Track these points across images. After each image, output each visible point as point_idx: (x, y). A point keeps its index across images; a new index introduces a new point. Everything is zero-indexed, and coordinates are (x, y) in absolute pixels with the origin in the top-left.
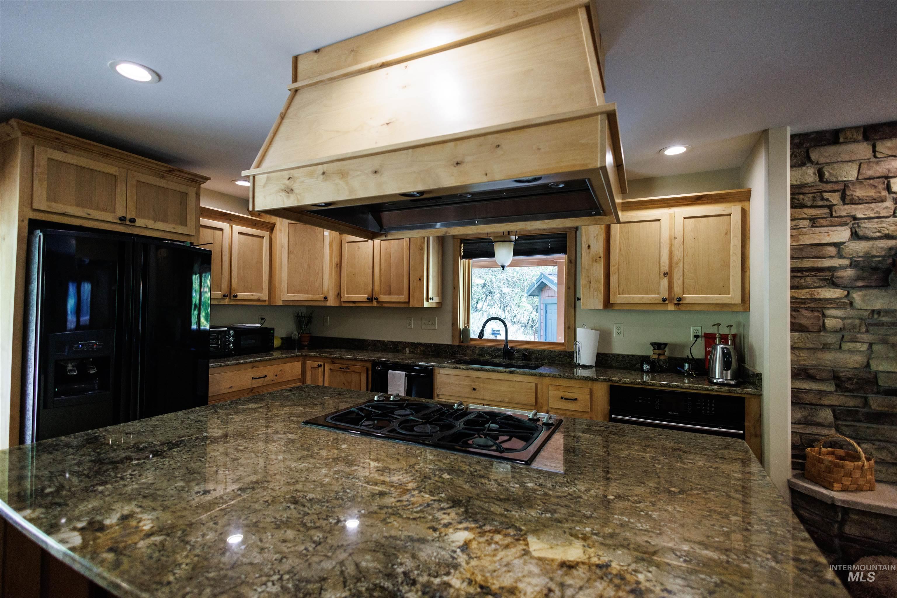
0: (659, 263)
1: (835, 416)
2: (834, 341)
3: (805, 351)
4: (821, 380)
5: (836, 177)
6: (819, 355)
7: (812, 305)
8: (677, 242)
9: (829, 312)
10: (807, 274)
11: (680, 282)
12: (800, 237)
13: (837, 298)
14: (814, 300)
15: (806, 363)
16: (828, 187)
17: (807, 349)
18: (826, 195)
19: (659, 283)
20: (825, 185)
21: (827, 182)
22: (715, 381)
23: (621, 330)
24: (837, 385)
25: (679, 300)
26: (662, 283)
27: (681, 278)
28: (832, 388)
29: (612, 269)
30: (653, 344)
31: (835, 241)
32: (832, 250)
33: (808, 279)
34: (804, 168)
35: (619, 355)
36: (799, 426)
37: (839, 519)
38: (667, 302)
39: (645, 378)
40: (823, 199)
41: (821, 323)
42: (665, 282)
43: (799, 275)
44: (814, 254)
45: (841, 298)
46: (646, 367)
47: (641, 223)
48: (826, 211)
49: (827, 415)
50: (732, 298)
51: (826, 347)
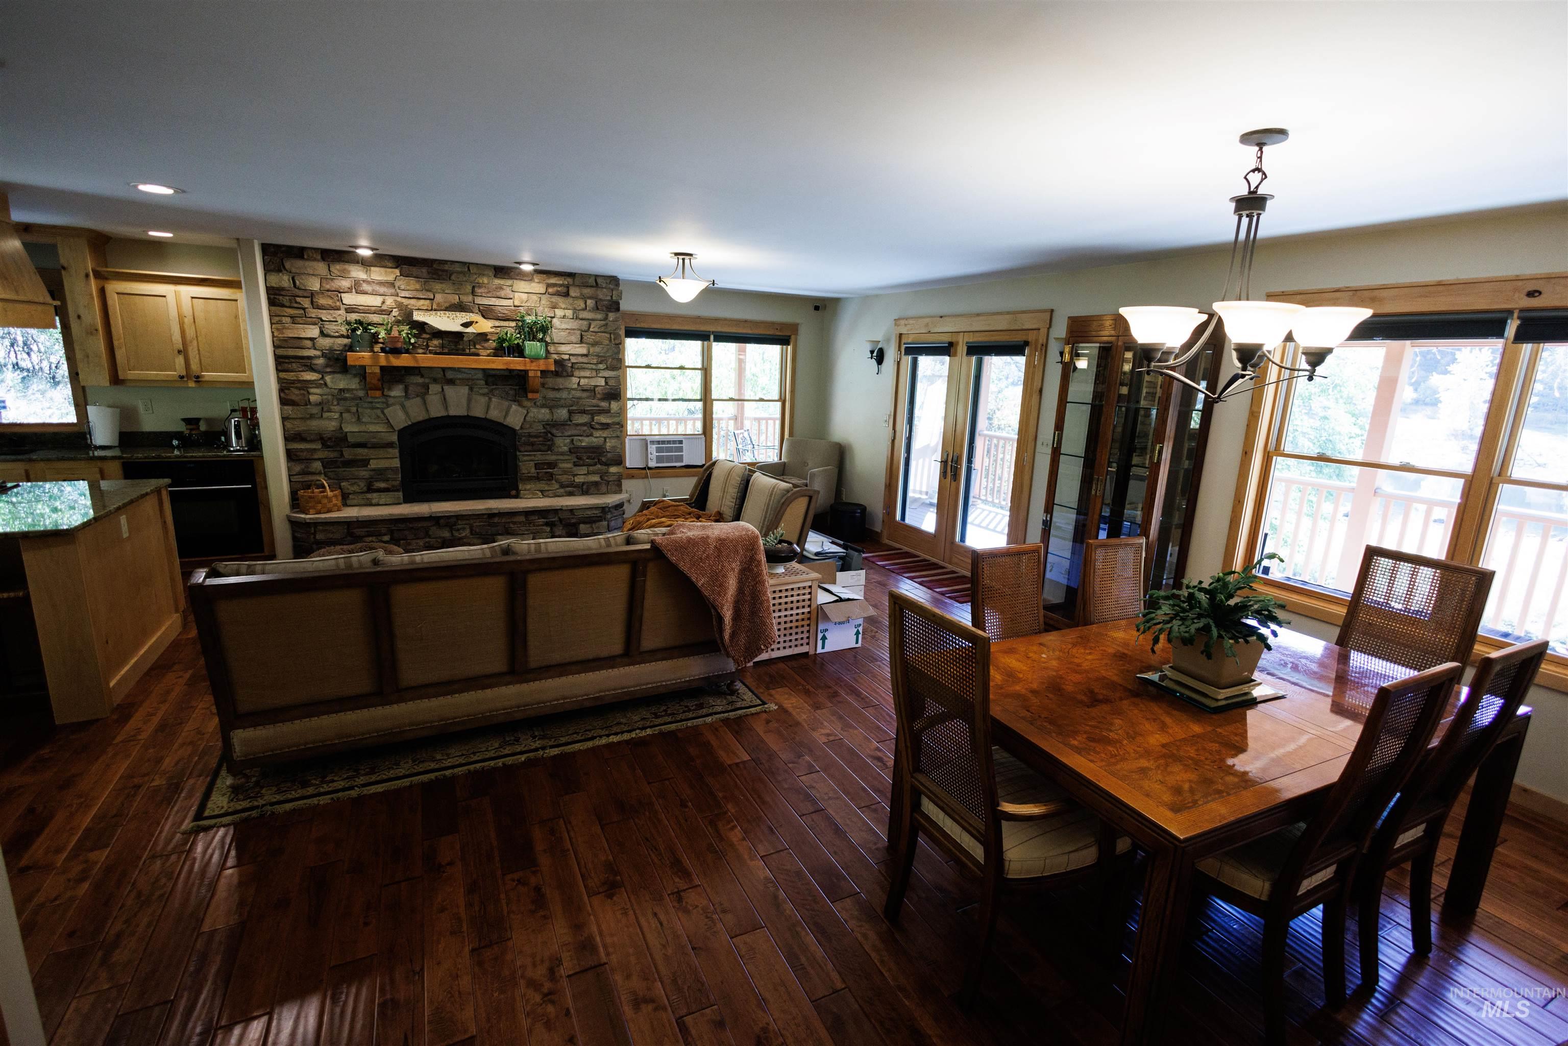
0: (171, 339)
1: (323, 465)
2: (316, 412)
3: (298, 420)
4: (312, 441)
5: (305, 286)
6: (308, 422)
7: (299, 385)
8: (188, 321)
9: (312, 390)
10: (293, 360)
11: (197, 360)
12: (284, 331)
13: (315, 380)
14: (300, 381)
15: (300, 429)
16: (300, 293)
17: (300, 418)
18: (298, 299)
19: (174, 362)
20: (296, 290)
21: (298, 288)
22: (232, 449)
23: (150, 406)
24: (323, 444)
25: (198, 377)
26: (177, 361)
27: (197, 357)
28: (320, 446)
29: (116, 343)
30: (184, 420)
31: (309, 336)
32: (309, 343)
33: (294, 365)
34: (281, 274)
35: (150, 433)
36: (300, 476)
37: (313, 531)
38: (185, 379)
39: (176, 452)
40: (296, 302)
41: (306, 398)
42: (180, 360)
43: (287, 361)
44: (296, 345)
45: (318, 380)
46: (175, 443)
47: (145, 297)
48: (302, 312)
49: (317, 465)
50: (248, 376)
51: (312, 416)
